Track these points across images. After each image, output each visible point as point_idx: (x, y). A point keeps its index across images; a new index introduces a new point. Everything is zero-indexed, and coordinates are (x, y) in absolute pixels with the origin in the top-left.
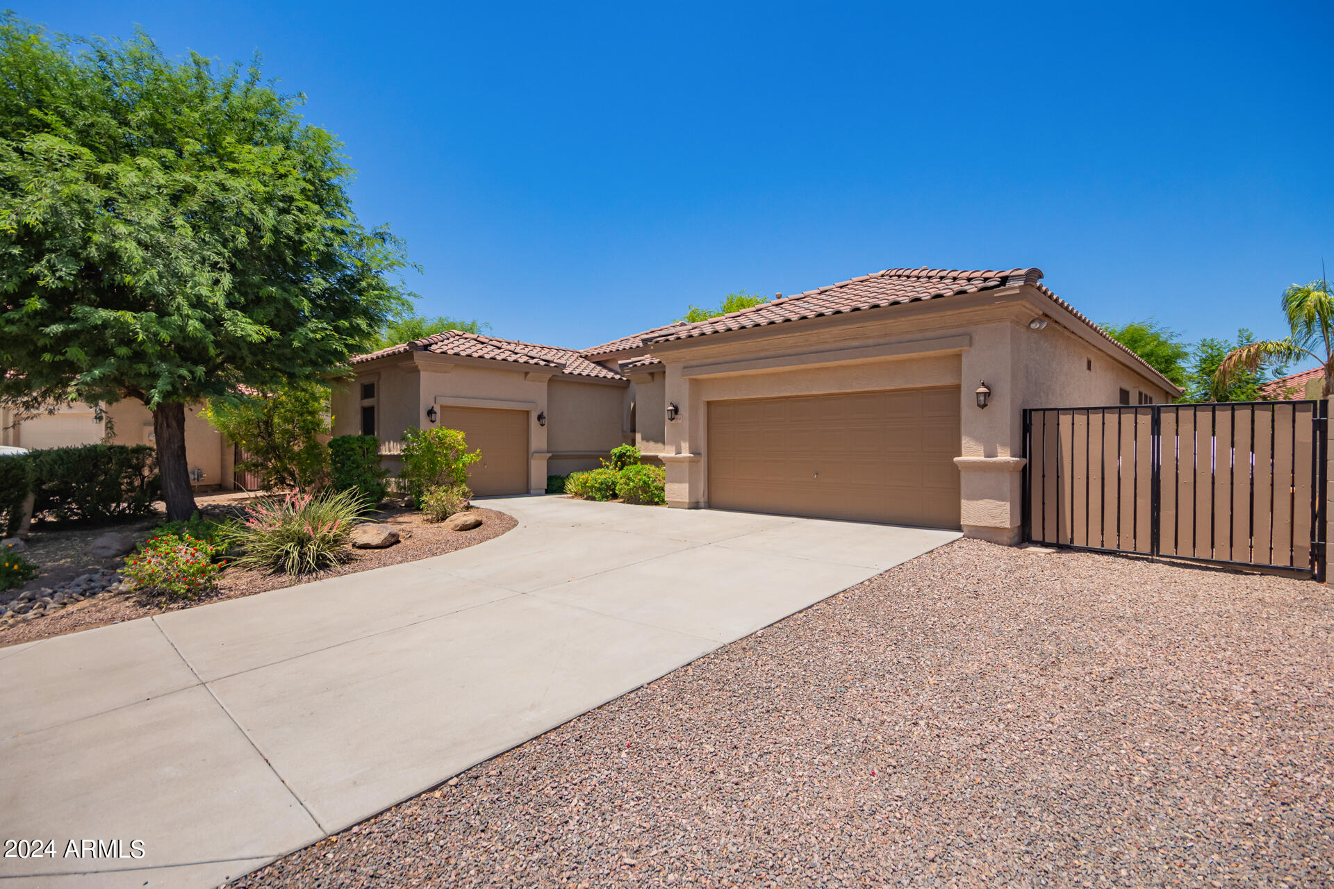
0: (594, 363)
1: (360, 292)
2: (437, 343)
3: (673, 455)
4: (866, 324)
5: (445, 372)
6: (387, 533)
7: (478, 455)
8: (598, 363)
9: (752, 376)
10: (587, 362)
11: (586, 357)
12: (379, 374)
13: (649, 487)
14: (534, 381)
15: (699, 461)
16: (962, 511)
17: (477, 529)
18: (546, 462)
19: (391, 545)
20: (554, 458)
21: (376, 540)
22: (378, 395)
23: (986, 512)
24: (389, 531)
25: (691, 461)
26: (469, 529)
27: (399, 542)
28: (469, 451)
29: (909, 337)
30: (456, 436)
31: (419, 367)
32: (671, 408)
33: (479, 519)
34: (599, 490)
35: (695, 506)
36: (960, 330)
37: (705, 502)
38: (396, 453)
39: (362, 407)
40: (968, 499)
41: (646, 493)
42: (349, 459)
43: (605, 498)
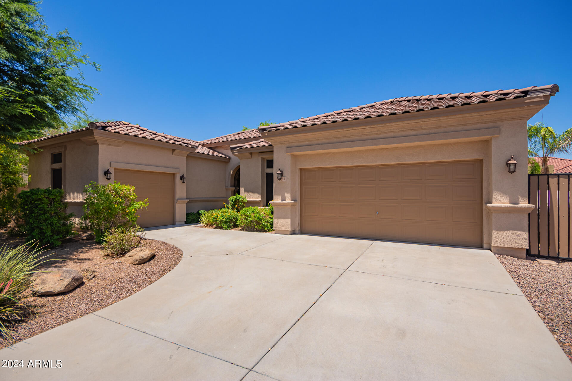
0: (208, 148)
1: (46, 78)
2: (111, 127)
3: (280, 201)
4: (426, 120)
5: (118, 146)
6: (71, 278)
7: (146, 203)
8: (211, 148)
9: (333, 153)
10: (204, 148)
11: (203, 145)
12: (66, 146)
13: (261, 221)
14: (178, 155)
15: (296, 205)
16: (493, 238)
17: (152, 261)
18: (185, 205)
19: (76, 288)
20: (190, 202)
21: (59, 287)
22: (65, 160)
23: (511, 238)
24: (72, 276)
25: (293, 205)
26: (146, 262)
27: (83, 284)
28: (138, 200)
29: (453, 129)
30: (128, 189)
31: (98, 141)
32: (279, 172)
33: (153, 252)
34: (226, 222)
35: (293, 233)
36: (491, 125)
37: (299, 230)
38: (79, 201)
39: (52, 169)
40: (497, 230)
41: (259, 224)
42: (37, 207)
43: (229, 227)
